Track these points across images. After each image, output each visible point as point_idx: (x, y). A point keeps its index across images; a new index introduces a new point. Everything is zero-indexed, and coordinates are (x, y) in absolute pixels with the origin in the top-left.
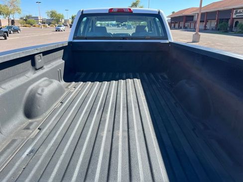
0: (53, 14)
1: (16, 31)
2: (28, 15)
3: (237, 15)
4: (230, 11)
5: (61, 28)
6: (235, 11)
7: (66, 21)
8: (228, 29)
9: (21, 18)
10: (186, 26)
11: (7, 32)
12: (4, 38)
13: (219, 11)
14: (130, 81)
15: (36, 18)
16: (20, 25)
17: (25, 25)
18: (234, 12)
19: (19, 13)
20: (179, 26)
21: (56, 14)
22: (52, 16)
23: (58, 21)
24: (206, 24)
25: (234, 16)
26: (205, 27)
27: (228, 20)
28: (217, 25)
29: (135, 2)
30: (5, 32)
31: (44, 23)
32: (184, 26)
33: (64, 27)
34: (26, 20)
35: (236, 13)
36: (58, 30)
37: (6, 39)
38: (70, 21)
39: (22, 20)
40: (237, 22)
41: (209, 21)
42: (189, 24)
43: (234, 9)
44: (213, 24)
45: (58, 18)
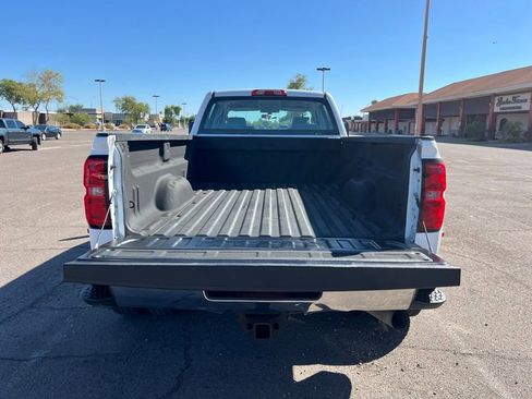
0: (127, 104)
1: (52, 134)
2: (74, 104)
3: (502, 106)
4: (488, 100)
6: (496, 98)
7: (153, 118)
8: (486, 134)
9: (60, 111)
10: (401, 128)
11: (38, 136)
12: (31, 147)
13: (464, 99)
14: (282, 191)
15: (92, 112)
16: (57, 125)
17: (69, 124)
18: (496, 101)
19: (60, 101)
20: (386, 129)
21: (134, 104)
22: (124, 107)
23: (136, 118)
24: (440, 125)
25: (497, 109)
26: (439, 130)
27: (485, 116)
28: (462, 127)
29: (295, 81)
30: (35, 136)
31: (107, 122)
32: (397, 129)
33: (150, 129)
34: (70, 115)
35: (500, 102)
37: (34, 148)
38: (162, 117)
39: (61, 115)
40: (503, 121)
41: (447, 119)
42: (406, 124)
43: (495, 95)
44: (456, 125)
45: (137, 112)
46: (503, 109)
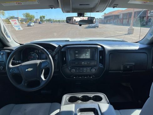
2: (12, 16)
3: (151, 14)
5: (32, 24)
7: (36, 20)
8: (145, 23)
15: (17, 18)
18: (149, 12)
19: (3, 15)
20: (110, 22)
21: (29, 15)
22: (26, 16)
23: (31, 20)
25: (149, 15)
31: (22, 21)
32: (113, 22)
33: (34, 23)
36: (29, 26)
38: (39, 19)
39: (7, 20)
42: (116, 20)
43: (148, 10)
45: (31, 18)
46: (151, 15)
